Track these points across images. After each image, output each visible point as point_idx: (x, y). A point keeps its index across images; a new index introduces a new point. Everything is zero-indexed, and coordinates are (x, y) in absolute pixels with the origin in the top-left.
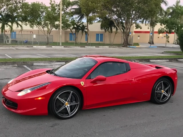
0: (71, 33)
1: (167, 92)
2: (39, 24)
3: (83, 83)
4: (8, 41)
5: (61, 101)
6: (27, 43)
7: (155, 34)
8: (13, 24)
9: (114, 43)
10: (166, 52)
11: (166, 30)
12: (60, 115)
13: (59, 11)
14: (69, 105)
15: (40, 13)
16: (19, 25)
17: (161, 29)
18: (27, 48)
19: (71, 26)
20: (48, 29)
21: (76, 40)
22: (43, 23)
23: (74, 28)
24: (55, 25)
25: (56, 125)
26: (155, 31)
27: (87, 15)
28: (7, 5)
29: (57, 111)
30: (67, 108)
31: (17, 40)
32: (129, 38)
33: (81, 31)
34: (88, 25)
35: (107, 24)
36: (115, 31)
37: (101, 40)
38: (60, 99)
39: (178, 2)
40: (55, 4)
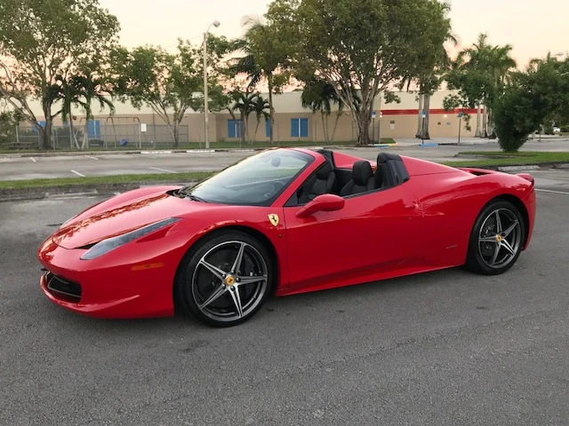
0: (231, 118)
1: (509, 239)
2: (154, 97)
3: (276, 217)
4: (80, 143)
5: (213, 271)
6: (126, 146)
7: (431, 116)
8: (92, 99)
9: (335, 140)
10: (465, 153)
11: (463, 100)
12: (210, 315)
13: (202, 65)
14: (236, 285)
15: (156, 72)
16: (106, 101)
17: (450, 98)
18: (127, 156)
19: (231, 102)
20: (176, 109)
21: (243, 134)
22: (162, 96)
23: (238, 106)
24: (191, 99)
25: (198, 344)
26: (431, 108)
27: (268, 73)
28: (75, 54)
29: (202, 302)
30: (232, 293)
31: (102, 140)
32: (371, 124)
33: (254, 113)
34: (270, 96)
35: (318, 94)
36: (337, 109)
37: (304, 133)
38: (208, 266)
39: (483, 37)
40: (191, 48)
